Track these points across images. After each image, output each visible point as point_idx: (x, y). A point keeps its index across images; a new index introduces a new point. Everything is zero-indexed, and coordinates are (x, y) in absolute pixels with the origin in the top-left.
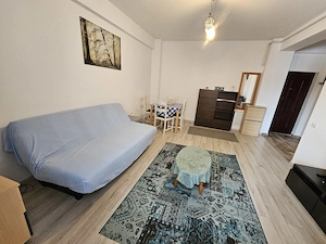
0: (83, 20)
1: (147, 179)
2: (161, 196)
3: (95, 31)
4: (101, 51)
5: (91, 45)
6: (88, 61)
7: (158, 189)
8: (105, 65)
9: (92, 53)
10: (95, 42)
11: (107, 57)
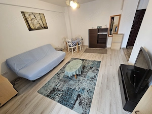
0: (23, 12)
1: (58, 74)
2: (61, 80)
3: (30, 15)
4: (35, 23)
5: (30, 22)
6: (30, 29)
7: (61, 78)
8: (39, 29)
9: (31, 25)
10: (31, 20)
11: (39, 25)
